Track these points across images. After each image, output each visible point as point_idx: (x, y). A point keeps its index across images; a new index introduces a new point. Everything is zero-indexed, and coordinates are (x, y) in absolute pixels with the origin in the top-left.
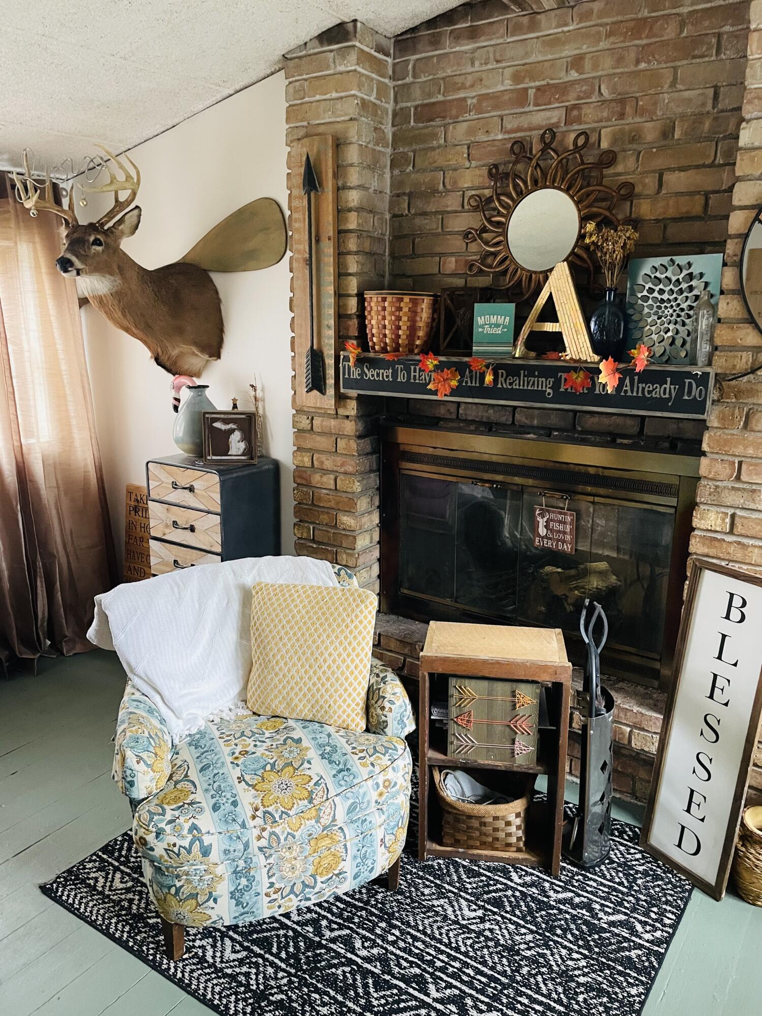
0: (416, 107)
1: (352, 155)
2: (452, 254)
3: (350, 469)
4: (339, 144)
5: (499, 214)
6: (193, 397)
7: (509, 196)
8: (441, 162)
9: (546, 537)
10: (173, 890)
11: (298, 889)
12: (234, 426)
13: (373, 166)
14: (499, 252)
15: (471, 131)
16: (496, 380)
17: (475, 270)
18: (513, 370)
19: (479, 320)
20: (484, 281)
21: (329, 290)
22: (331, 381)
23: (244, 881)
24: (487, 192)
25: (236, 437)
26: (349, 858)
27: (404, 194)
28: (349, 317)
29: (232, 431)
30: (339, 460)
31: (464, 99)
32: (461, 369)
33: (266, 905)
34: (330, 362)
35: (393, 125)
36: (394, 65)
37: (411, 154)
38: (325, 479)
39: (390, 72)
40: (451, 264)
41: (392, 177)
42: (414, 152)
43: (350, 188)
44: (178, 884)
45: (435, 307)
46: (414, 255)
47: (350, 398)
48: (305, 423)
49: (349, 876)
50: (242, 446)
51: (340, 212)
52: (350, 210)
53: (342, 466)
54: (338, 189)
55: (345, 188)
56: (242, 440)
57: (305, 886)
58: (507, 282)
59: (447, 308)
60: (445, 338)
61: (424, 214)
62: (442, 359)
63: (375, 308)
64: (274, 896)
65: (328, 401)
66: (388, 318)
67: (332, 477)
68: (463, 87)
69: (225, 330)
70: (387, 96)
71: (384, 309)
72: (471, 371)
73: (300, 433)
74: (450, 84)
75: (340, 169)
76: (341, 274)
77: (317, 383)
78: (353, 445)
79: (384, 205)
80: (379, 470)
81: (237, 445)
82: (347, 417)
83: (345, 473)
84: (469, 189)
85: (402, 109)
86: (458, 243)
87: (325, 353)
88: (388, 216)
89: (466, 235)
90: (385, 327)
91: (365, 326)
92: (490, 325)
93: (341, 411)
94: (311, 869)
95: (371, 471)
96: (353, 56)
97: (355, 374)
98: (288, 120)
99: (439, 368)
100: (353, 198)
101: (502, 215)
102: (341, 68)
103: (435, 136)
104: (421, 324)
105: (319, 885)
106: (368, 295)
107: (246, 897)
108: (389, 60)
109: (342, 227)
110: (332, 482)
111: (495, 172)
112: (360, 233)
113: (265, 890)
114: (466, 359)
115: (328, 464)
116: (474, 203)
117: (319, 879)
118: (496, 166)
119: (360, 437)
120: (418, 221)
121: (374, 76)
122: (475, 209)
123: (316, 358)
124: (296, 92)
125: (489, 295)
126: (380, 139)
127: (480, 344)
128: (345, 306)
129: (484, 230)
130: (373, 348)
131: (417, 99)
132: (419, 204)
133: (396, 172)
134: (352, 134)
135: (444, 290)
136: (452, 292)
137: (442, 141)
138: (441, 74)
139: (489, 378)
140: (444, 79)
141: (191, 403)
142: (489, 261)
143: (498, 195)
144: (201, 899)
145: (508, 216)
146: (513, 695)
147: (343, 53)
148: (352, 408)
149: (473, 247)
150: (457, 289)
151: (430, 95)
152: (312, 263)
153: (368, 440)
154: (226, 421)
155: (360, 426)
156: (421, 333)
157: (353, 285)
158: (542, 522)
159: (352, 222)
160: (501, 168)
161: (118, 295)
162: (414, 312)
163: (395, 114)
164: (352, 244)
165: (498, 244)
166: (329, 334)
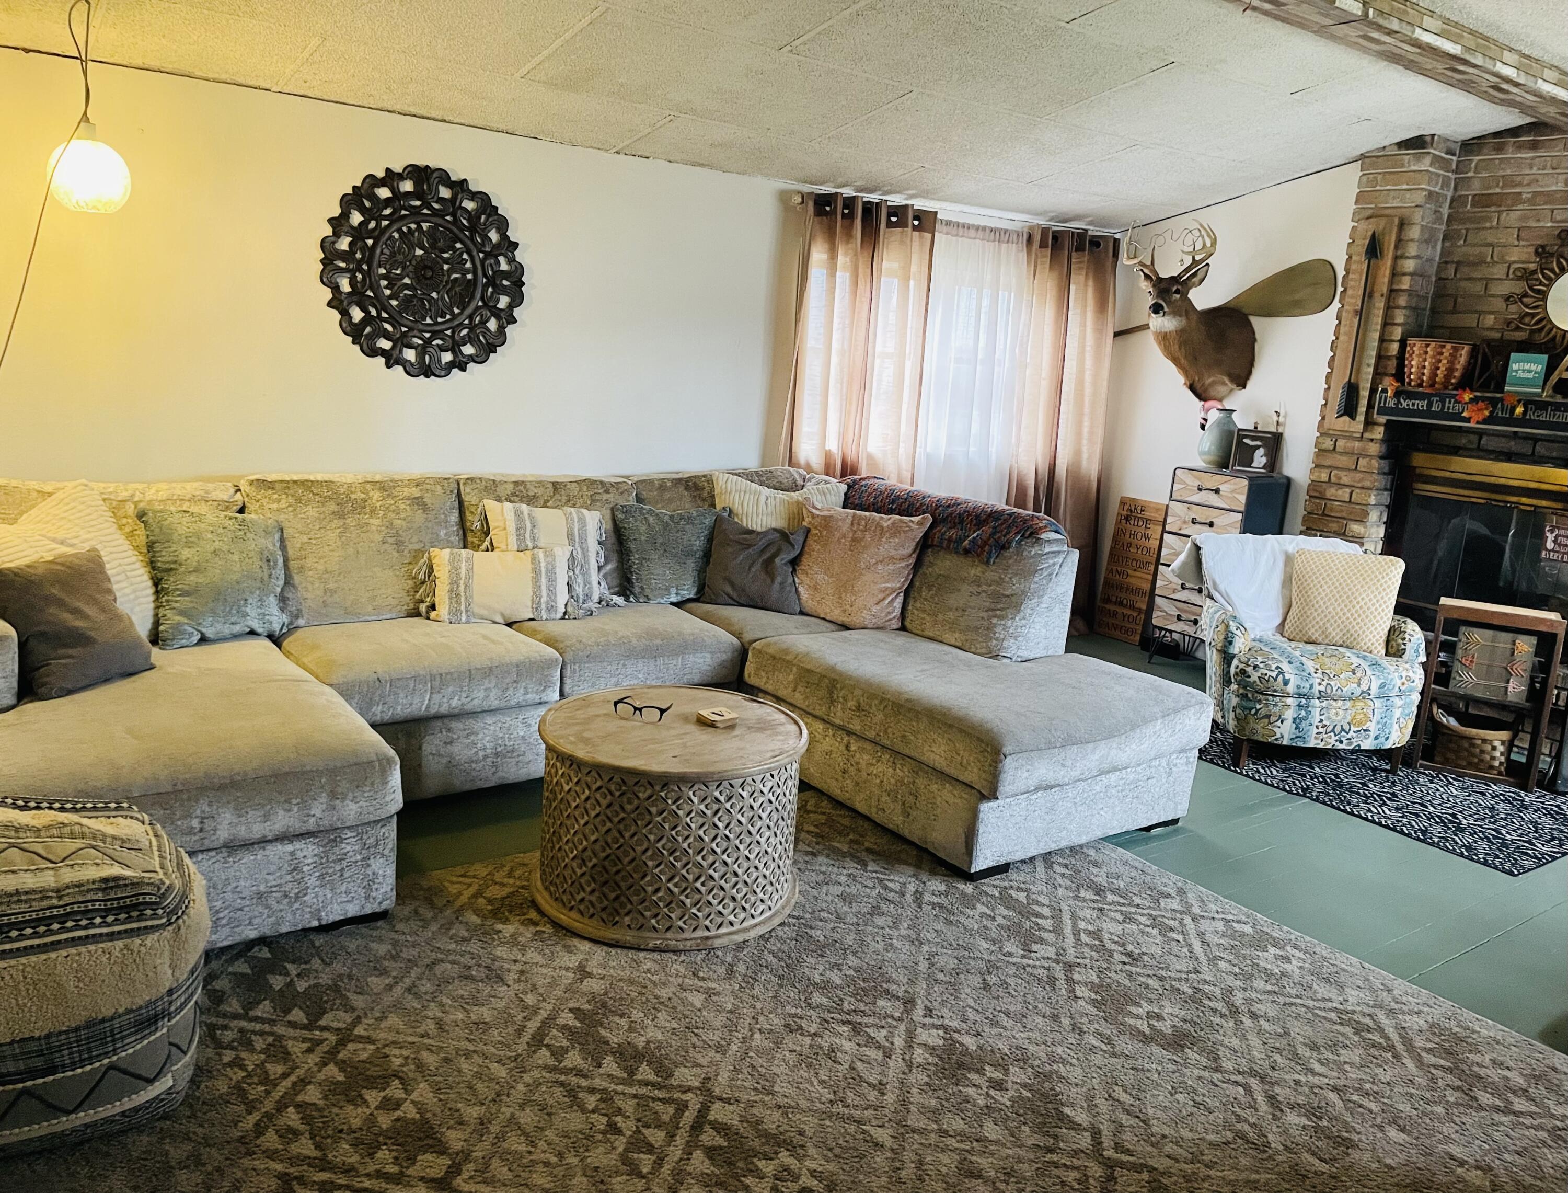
0: (1474, 196)
1: (1414, 232)
2: (1491, 313)
3: (1367, 484)
4: (1403, 224)
5: (1541, 284)
6: (1223, 418)
7: (1553, 271)
8: (1490, 240)
9: (1553, 550)
10: (1253, 712)
11: (1338, 729)
12: (1258, 443)
13: (1428, 241)
14: (1538, 314)
15: (1524, 218)
16: (1525, 413)
17: (1513, 325)
18: (1542, 406)
19: (1515, 366)
20: (1520, 336)
21: (1374, 336)
22: (1362, 409)
23: (1303, 713)
24: (1532, 266)
25: (1261, 451)
26: (1374, 721)
27: (1453, 262)
28: (1389, 358)
29: (1258, 447)
30: (1359, 476)
31: (1520, 193)
32: (1493, 402)
33: (1314, 735)
34: (1364, 394)
35: (1450, 207)
36: (1458, 162)
37: (1464, 232)
38: (1340, 492)
39: (1454, 167)
40: (1490, 320)
41: (1443, 248)
42: (1467, 230)
43: (1408, 258)
44: (1258, 707)
45: (1473, 354)
46: (1454, 311)
47: (1379, 424)
48: (1328, 444)
49: (1372, 734)
50: (1264, 460)
51: (1395, 274)
52: (1404, 274)
53: (1359, 481)
54: (1396, 258)
55: (1402, 257)
56: (1265, 455)
57: (1343, 730)
58: (1541, 338)
59: (1484, 354)
60: (1479, 378)
61: (1469, 279)
62: (1478, 394)
63: (1417, 352)
64: (1321, 730)
65: (1357, 425)
66: (1429, 360)
67: (1348, 490)
68: (1520, 184)
69: (1256, 363)
70: (1448, 186)
71: (1426, 353)
72: (1503, 405)
73: (1321, 452)
74: (1509, 181)
75: (1399, 242)
76: (1387, 323)
77: (1349, 409)
78: (1375, 463)
79: (1432, 271)
80: (1391, 490)
81: (1260, 459)
82: (1372, 440)
83: (1362, 488)
84: (1515, 262)
85: (1460, 196)
86: (1500, 304)
87: (1361, 385)
88: (1434, 279)
89: (1507, 299)
90: (1424, 367)
91: (1403, 366)
92: (1524, 371)
93: (1367, 435)
94: (1349, 719)
95: (1386, 489)
96: (1428, 160)
97: (1391, 403)
98: (1356, 203)
99: (1474, 400)
100: (1409, 265)
101: (1544, 285)
102: (1413, 168)
103: (1489, 219)
104: (1458, 367)
105: (1351, 733)
106: (1411, 341)
107: (1304, 724)
108: (1454, 158)
109: (1395, 287)
110: (1348, 495)
111: (1541, 252)
112: (1410, 292)
113: (1316, 723)
114: (1498, 395)
115: (1345, 480)
116: (1519, 274)
117: (1353, 729)
118: (1543, 247)
119: (1381, 458)
120: (1463, 284)
121: (1441, 172)
122: (1519, 278)
123: (1352, 390)
124: (1368, 180)
125: (1525, 347)
126: (1438, 220)
127: (1512, 385)
128: (1387, 350)
129: (1525, 295)
130: (1409, 384)
131: (1476, 188)
132: (1465, 270)
133: (1447, 244)
134: (1417, 216)
135: (1484, 340)
136: (1489, 342)
137: (1495, 223)
138: (1501, 173)
139: (1519, 410)
140: (1503, 176)
141: (1219, 423)
142: (1527, 320)
143: (1542, 270)
144: (1272, 719)
145: (1549, 286)
146: (1514, 643)
147: (1418, 158)
148: (1379, 433)
149: (1513, 308)
150: (1494, 340)
151: (1489, 188)
152: (1362, 314)
153: (1387, 461)
154: (1254, 438)
155: (1384, 449)
156: (1457, 374)
157: (1397, 333)
158: (1550, 537)
159: (1405, 283)
160: (1548, 248)
161: (1181, 332)
162: (1453, 358)
163: (1452, 201)
164: (1402, 301)
165: (1536, 307)
166: (1368, 372)
